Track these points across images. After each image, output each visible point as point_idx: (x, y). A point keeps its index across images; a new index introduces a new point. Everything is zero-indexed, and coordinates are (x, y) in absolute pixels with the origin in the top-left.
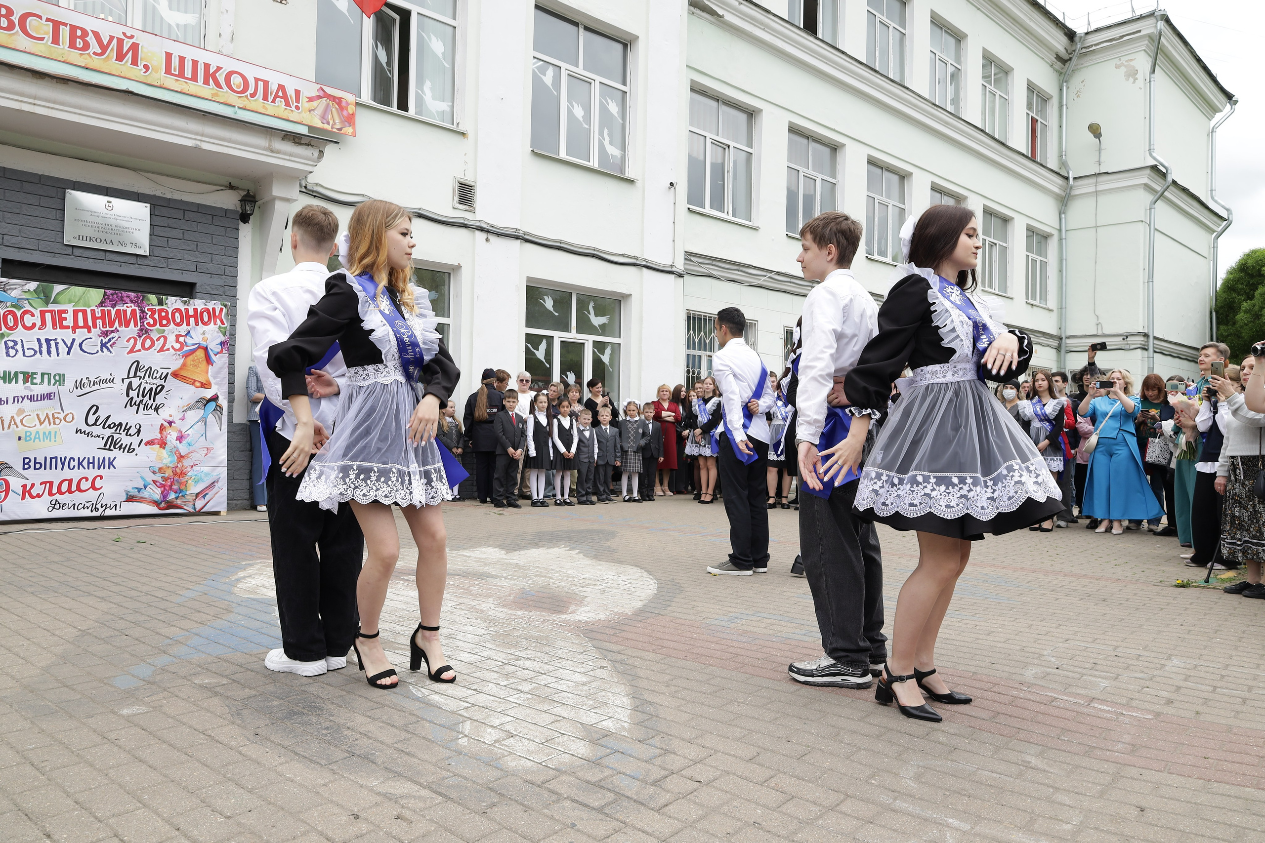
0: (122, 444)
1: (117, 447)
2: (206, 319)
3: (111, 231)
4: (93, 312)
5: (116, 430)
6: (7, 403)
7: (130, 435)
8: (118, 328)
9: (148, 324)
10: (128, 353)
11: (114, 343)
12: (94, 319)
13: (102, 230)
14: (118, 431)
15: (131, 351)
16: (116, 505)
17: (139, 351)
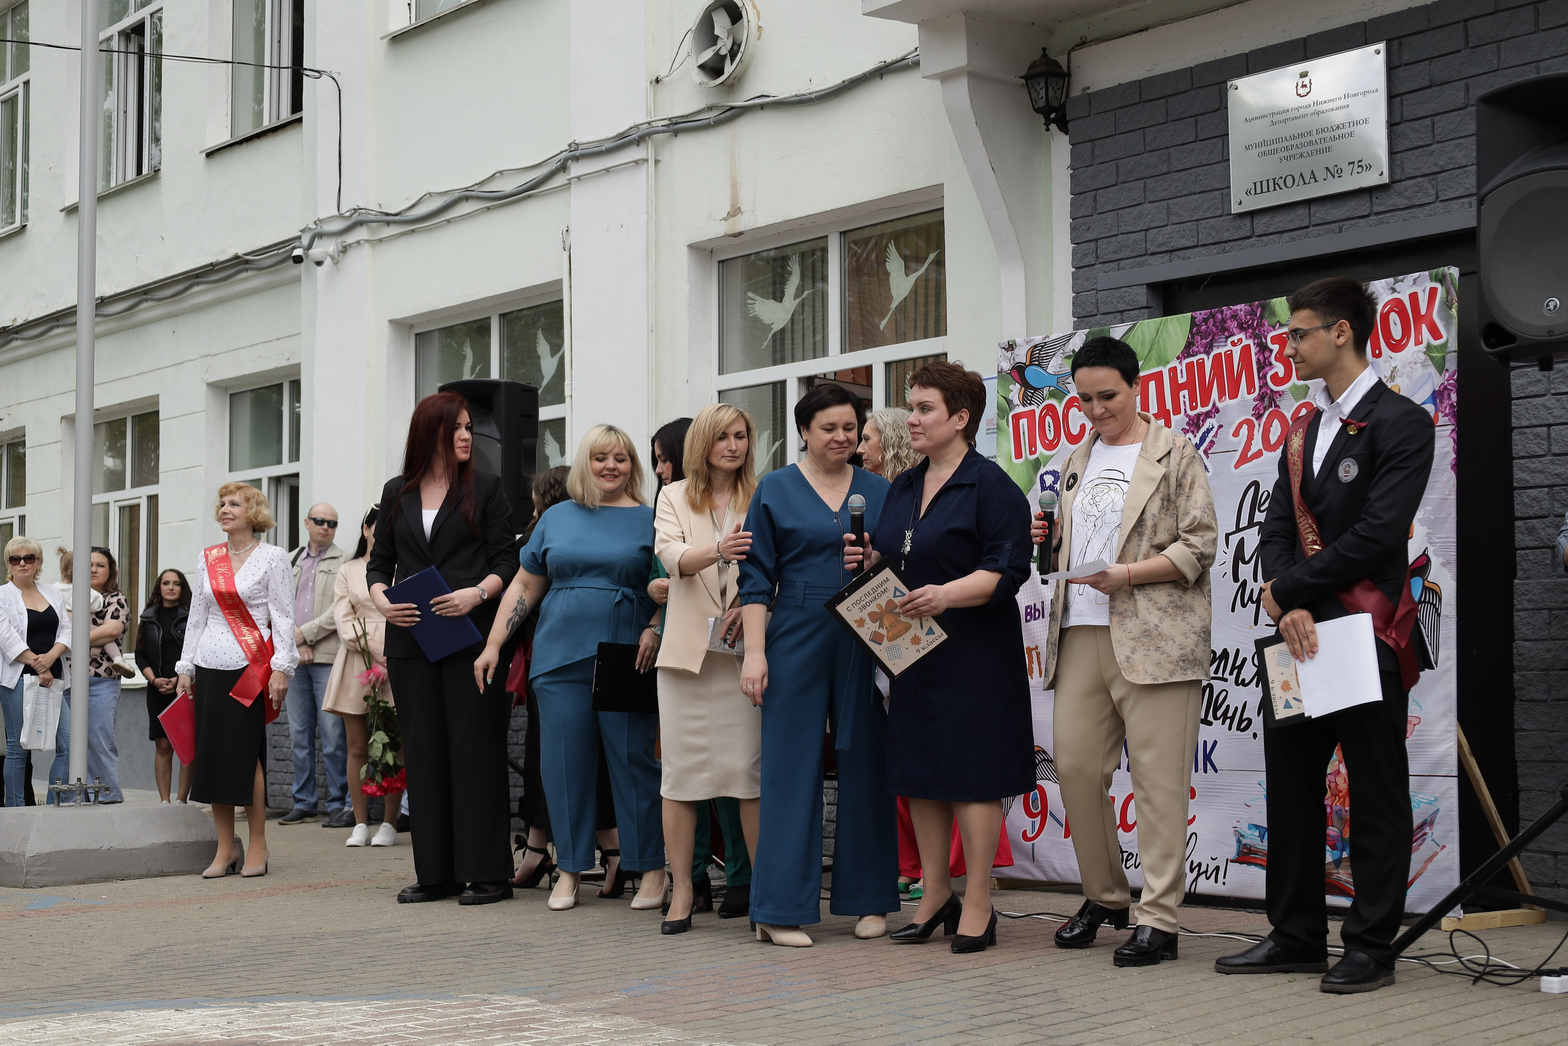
0: (1228, 707)
1: (1219, 714)
2: (1397, 332)
3: (1309, 149)
4: (1173, 370)
5: (1216, 672)
6: (1043, 617)
7: (1244, 684)
8: (1218, 404)
9: (1276, 379)
10: (1237, 466)
11: (1212, 443)
12: (1176, 388)
13: (1291, 153)
14: (1220, 675)
15: (1244, 459)
16: (1217, 868)
17: (1258, 454)
